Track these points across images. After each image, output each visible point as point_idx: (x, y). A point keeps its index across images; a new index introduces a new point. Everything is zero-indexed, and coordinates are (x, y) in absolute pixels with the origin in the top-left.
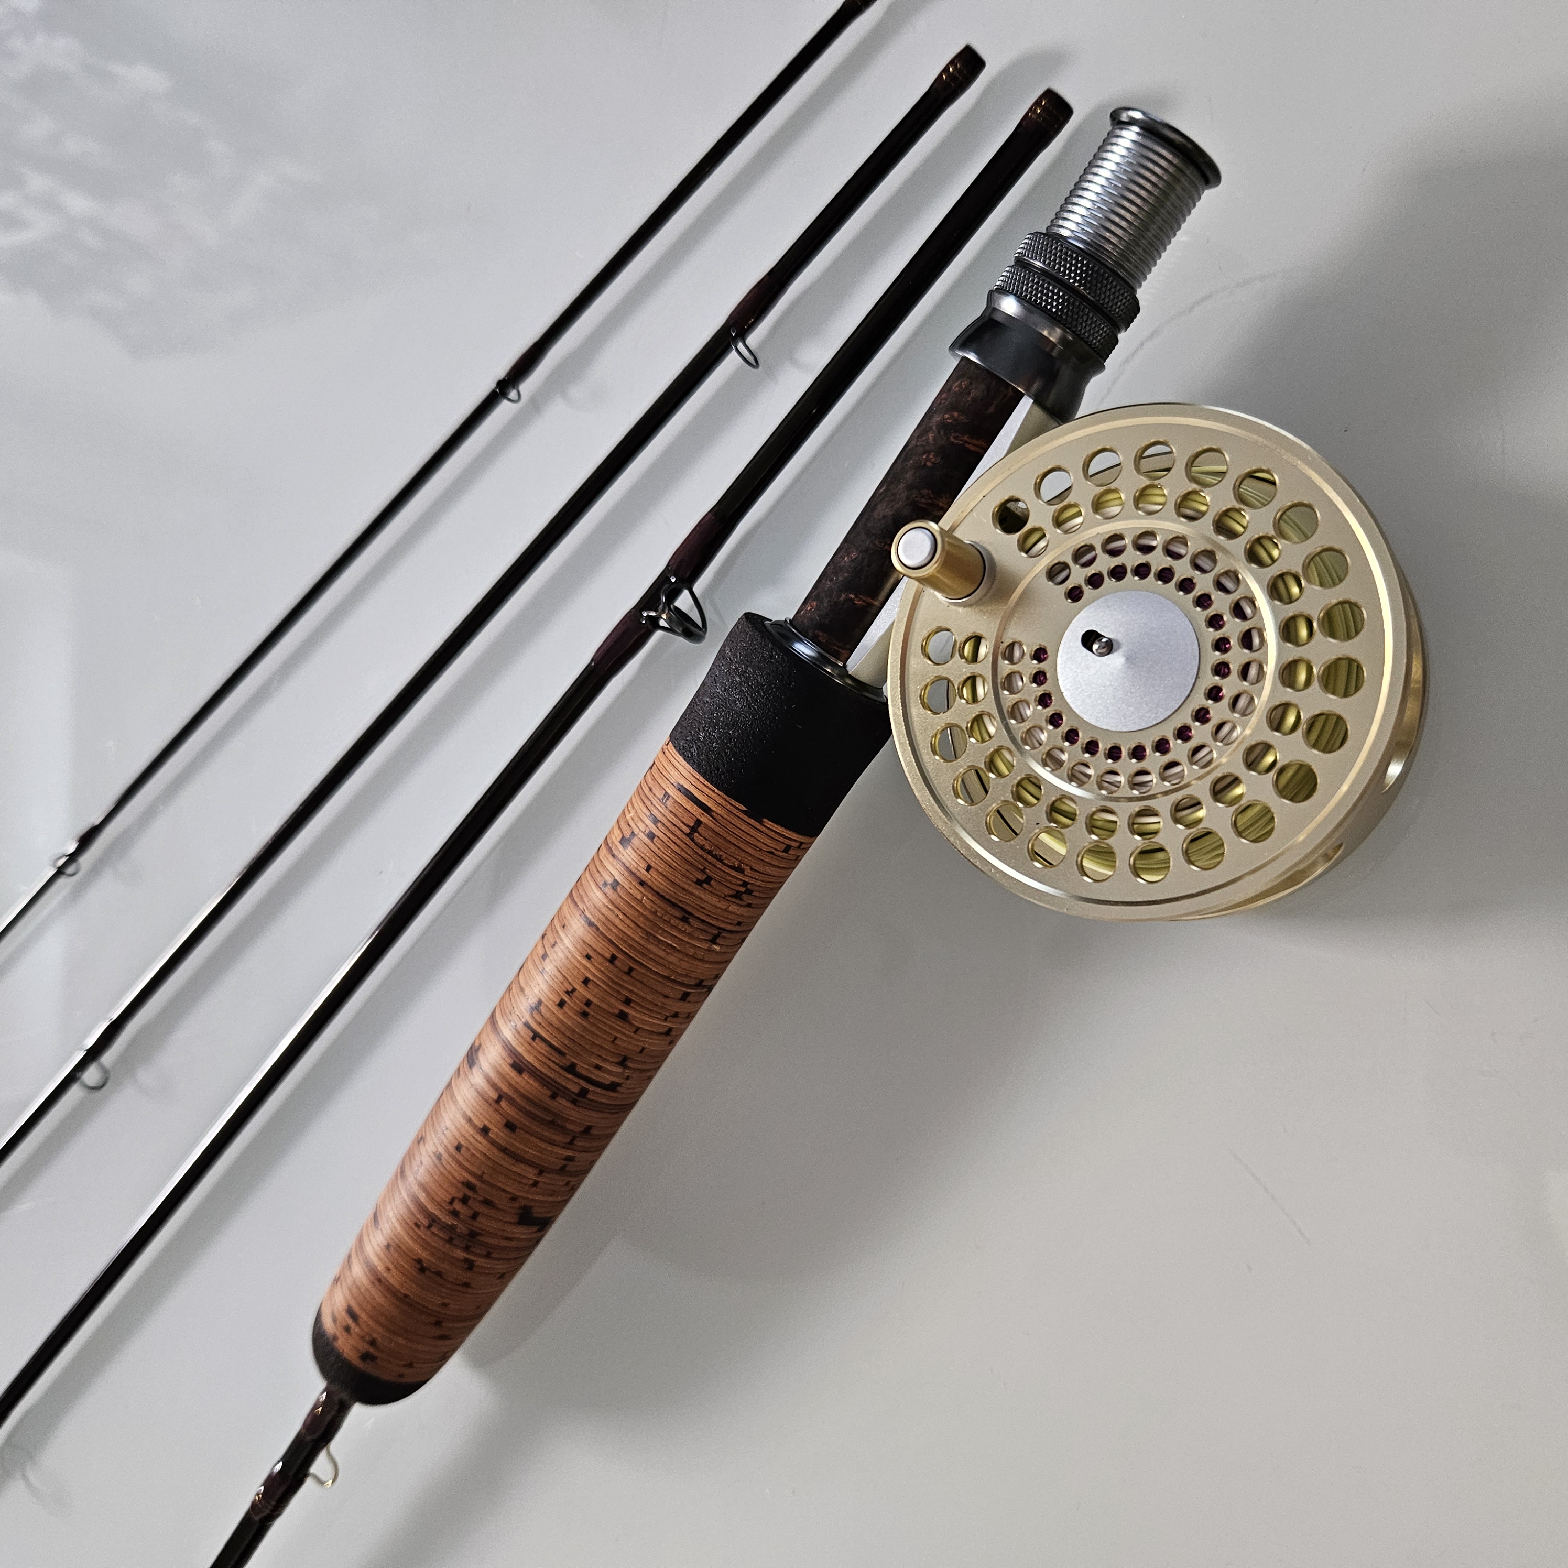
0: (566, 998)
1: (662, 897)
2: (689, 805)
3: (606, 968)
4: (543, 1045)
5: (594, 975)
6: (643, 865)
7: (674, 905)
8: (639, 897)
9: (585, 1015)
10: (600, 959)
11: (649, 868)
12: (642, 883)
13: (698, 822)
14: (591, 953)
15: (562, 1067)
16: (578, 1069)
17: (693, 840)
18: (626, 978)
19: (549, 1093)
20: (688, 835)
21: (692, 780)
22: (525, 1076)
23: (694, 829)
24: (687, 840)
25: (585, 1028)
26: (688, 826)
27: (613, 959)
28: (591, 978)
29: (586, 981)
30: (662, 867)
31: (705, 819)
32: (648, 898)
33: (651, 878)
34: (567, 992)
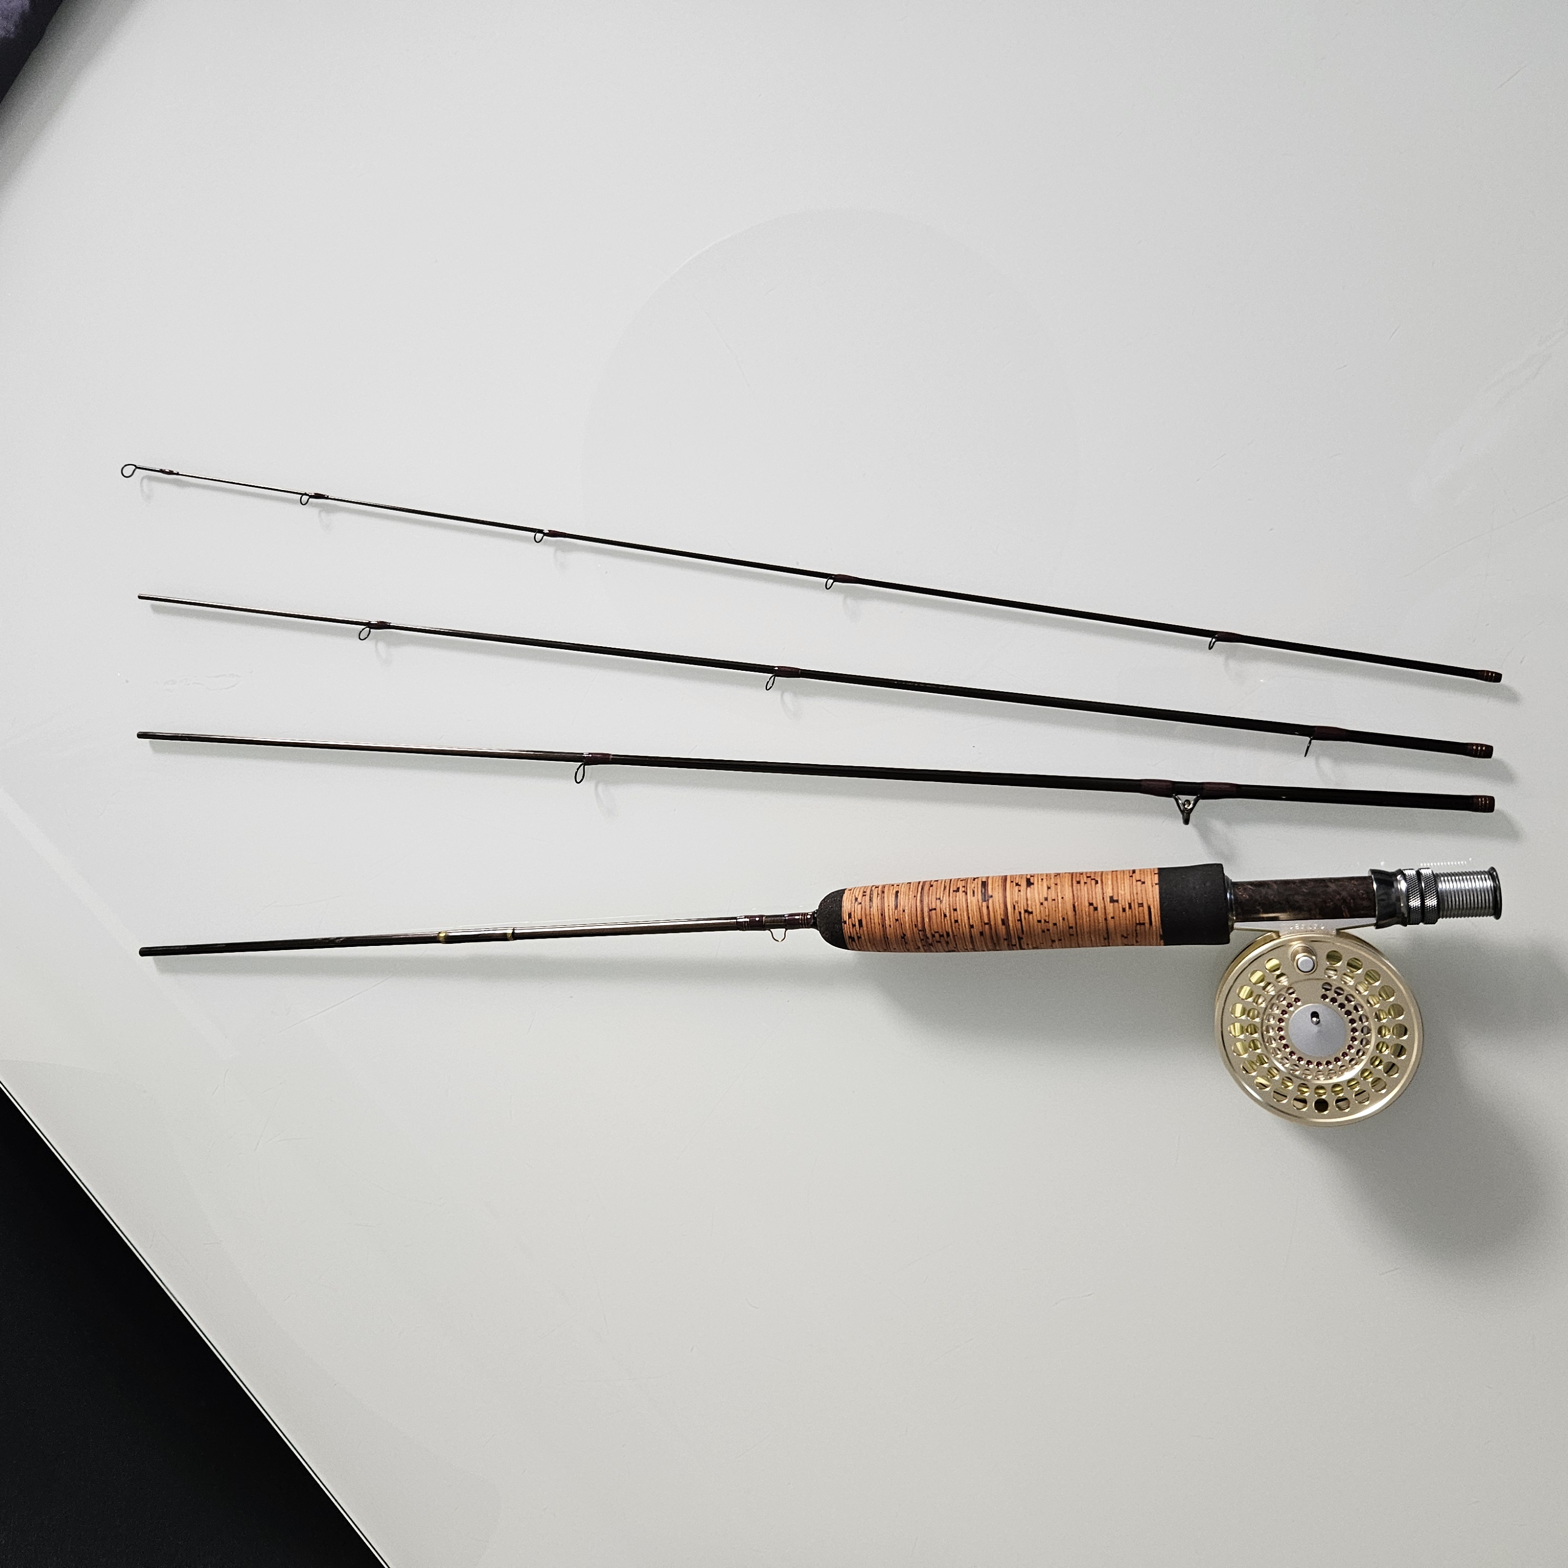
0: (1043, 921)
1: (1107, 929)
2: (1147, 917)
3: (1066, 928)
4: (1020, 925)
5: (1060, 926)
6: (1112, 915)
7: (1108, 933)
8: (1100, 921)
9: (1043, 931)
10: (1067, 924)
11: (1113, 918)
12: (1106, 919)
13: (1144, 924)
14: (1066, 919)
15: (1018, 935)
16: (1022, 941)
17: (1136, 926)
18: (1068, 935)
19: (1005, 937)
20: (1136, 924)
21: (1156, 911)
22: (1004, 927)
23: (1140, 924)
24: (1135, 924)
25: (1038, 934)
26: (1139, 921)
27: (1071, 927)
28: (1058, 925)
29: (1055, 924)
30: (1118, 923)
31: (1147, 925)
32: (1103, 925)
33: (1111, 922)
34: (1045, 921)
